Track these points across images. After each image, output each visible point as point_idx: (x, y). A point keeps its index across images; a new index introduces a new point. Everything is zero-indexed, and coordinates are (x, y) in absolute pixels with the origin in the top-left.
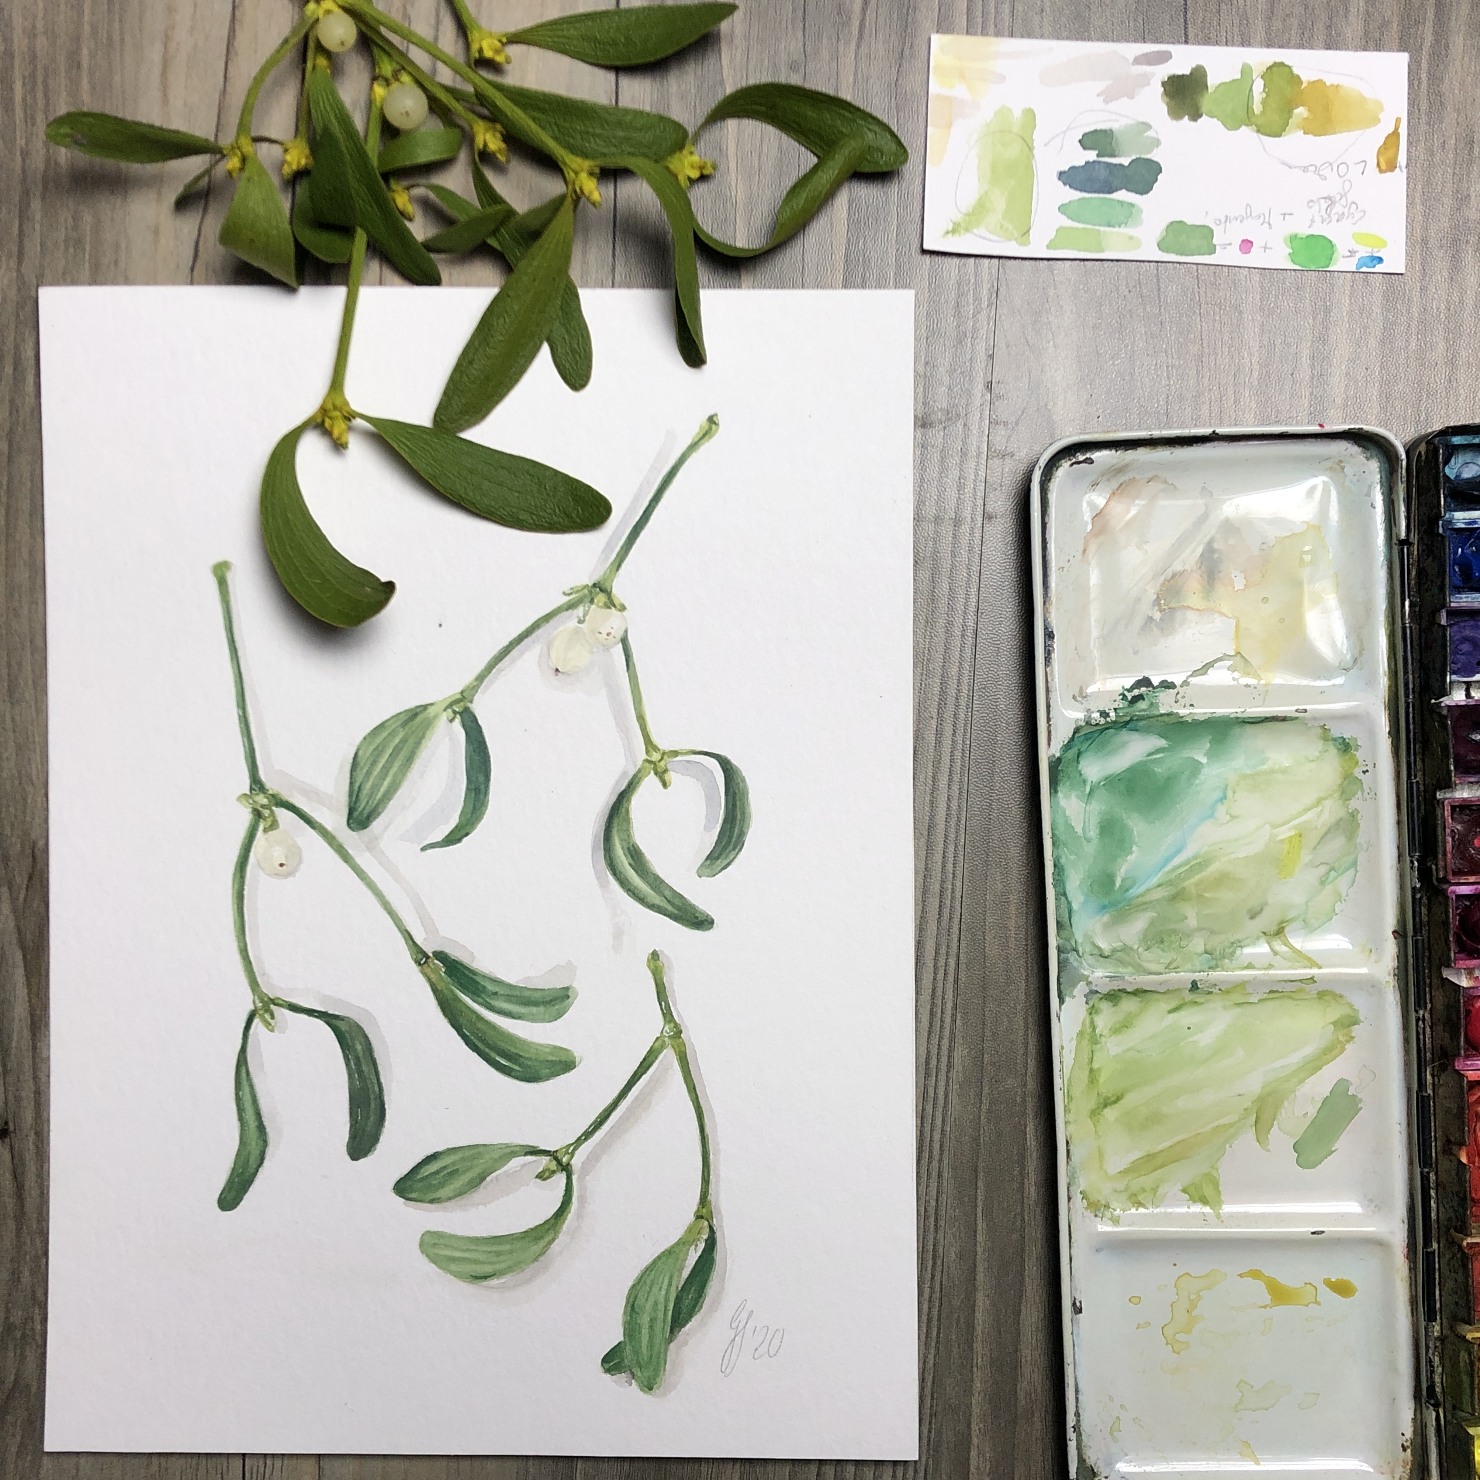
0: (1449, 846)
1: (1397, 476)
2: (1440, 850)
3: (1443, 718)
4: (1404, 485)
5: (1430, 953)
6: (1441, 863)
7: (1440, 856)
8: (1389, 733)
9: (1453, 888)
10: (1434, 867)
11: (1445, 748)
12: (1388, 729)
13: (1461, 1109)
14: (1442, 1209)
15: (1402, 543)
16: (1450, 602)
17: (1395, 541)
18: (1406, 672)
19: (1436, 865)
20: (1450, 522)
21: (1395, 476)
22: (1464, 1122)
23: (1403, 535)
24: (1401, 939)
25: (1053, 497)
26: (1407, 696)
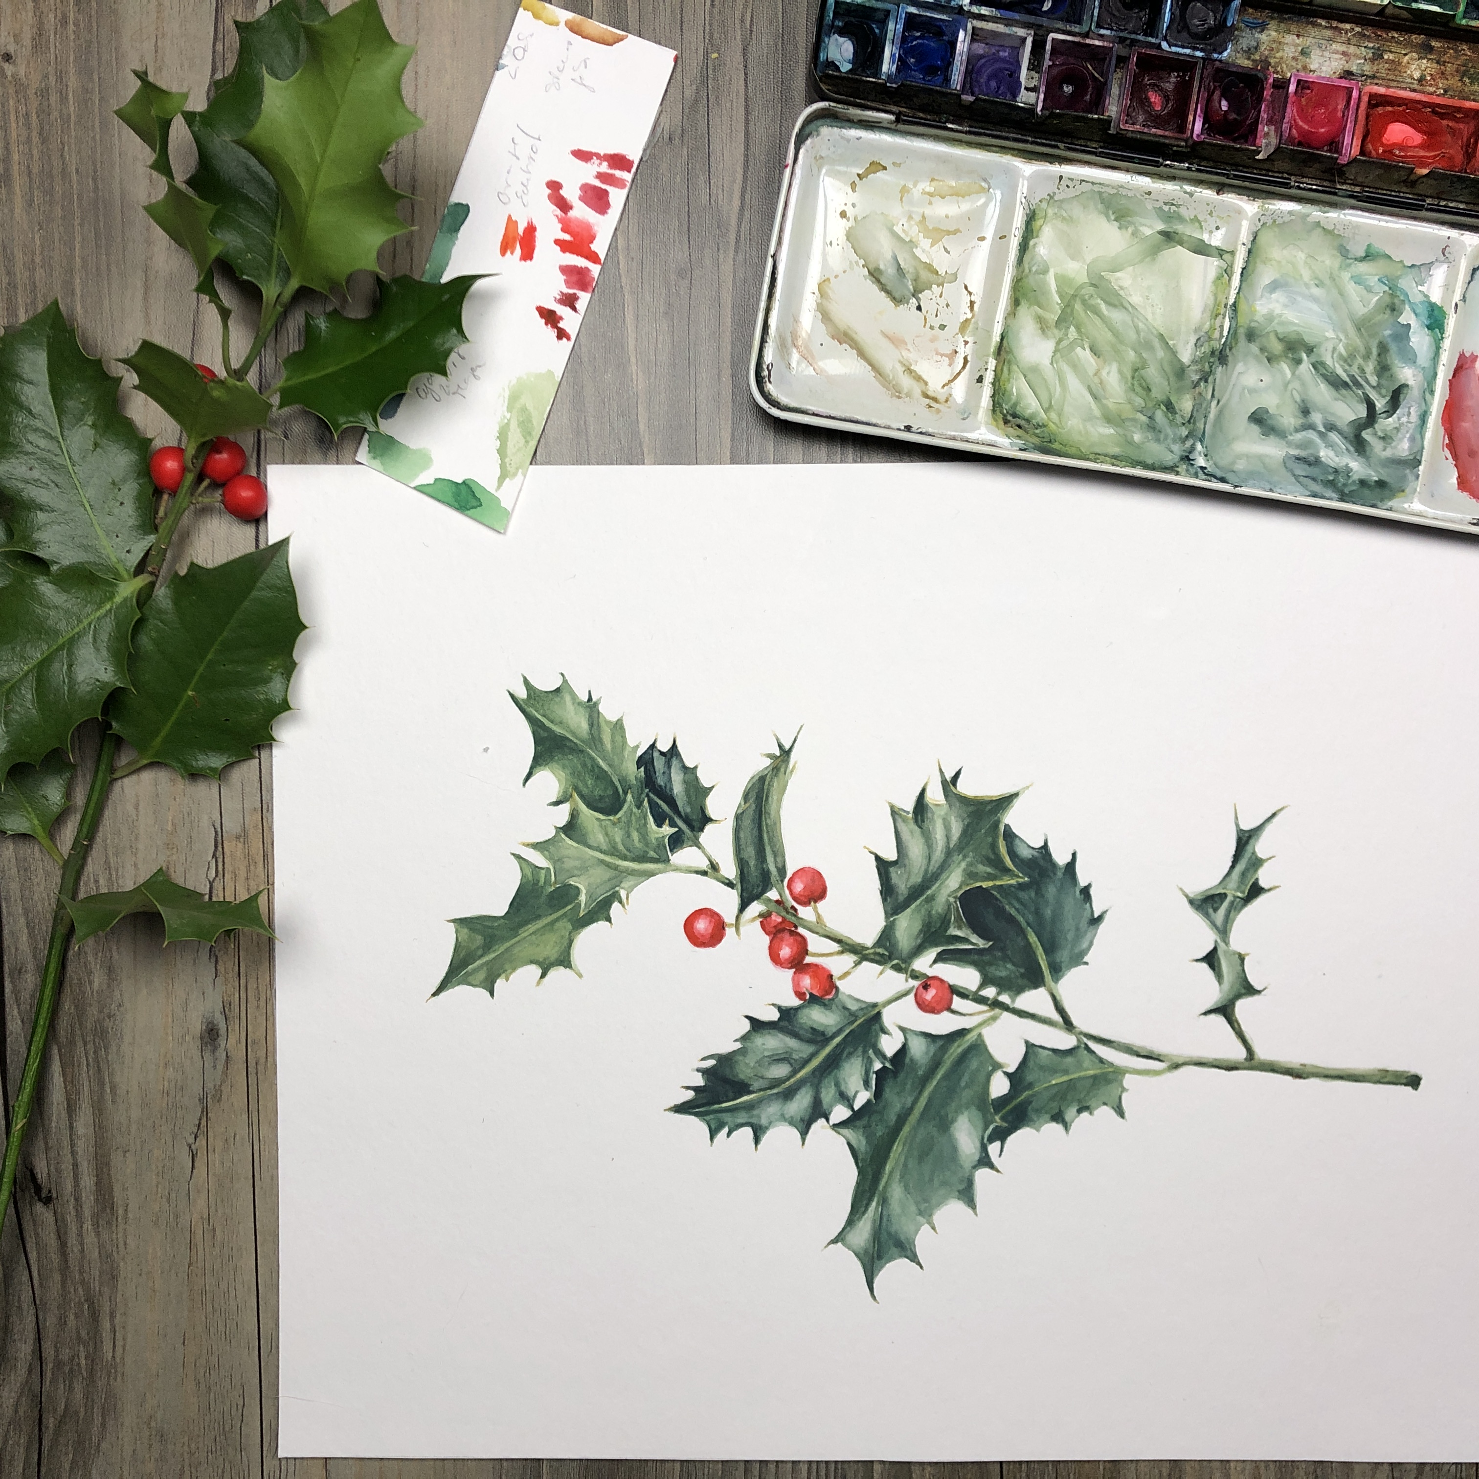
0: (1160, 132)
1: (841, 113)
2: (1162, 140)
3: (1053, 115)
4: (851, 108)
5: (1241, 166)
6: (1173, 142)
7: (1167, 141)
8: (1051, 163)
9: (1195, 136)
10: (1175, 148)
11: (1078, 119)
12: (1048, 164)
13: (1383, 166)
14: (1460, 198)
15: (898, 120)
16: (956, 89)
17: (893, 126)
18: (1006, 139)
19: (1174, 146)
20: (889, 76)
21: (840, 115)
22: (1395, 166)
23: (892, 117)
24: (1225, 189)
25: (793, 404)
26: (1026, 142)
